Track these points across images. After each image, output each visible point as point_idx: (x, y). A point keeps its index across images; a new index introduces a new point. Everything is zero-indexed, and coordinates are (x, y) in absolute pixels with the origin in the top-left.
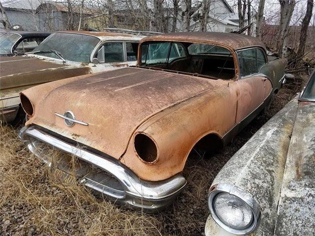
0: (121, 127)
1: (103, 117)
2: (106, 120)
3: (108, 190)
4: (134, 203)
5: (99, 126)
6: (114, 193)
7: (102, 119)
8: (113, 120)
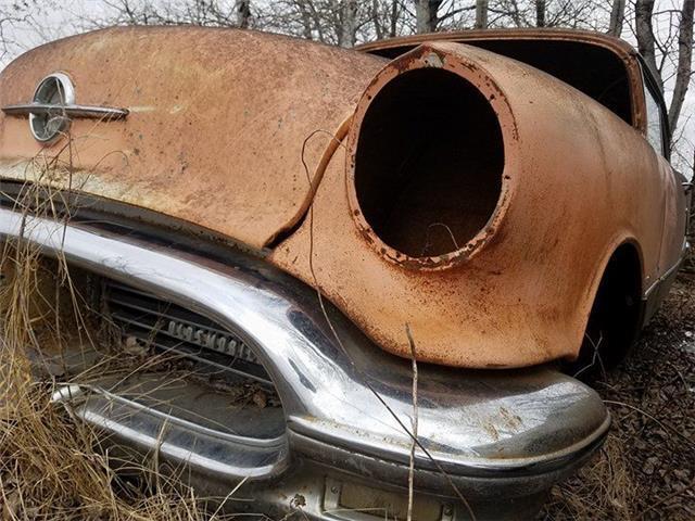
0: (286, 105)
1: (198, 68)
2: (212, 77)
3: (185, 440)
4: (331, 505)
5: (175, 110)
6: (217, 451)
7: (196, 77)
8: (246, 74)
